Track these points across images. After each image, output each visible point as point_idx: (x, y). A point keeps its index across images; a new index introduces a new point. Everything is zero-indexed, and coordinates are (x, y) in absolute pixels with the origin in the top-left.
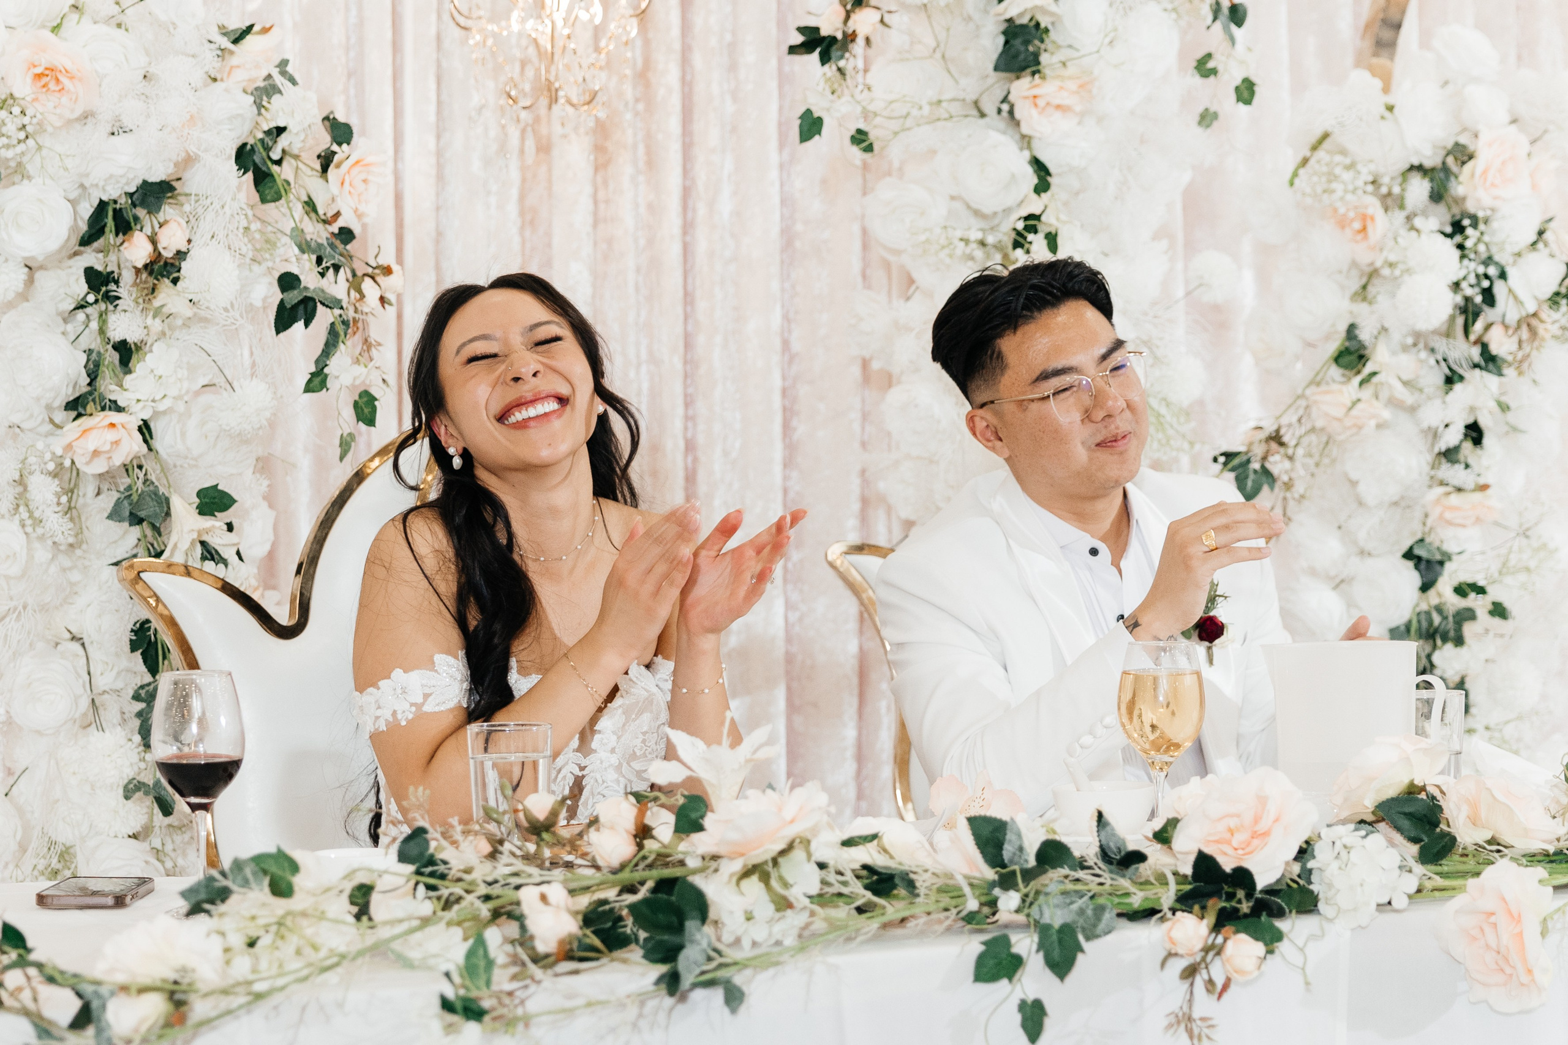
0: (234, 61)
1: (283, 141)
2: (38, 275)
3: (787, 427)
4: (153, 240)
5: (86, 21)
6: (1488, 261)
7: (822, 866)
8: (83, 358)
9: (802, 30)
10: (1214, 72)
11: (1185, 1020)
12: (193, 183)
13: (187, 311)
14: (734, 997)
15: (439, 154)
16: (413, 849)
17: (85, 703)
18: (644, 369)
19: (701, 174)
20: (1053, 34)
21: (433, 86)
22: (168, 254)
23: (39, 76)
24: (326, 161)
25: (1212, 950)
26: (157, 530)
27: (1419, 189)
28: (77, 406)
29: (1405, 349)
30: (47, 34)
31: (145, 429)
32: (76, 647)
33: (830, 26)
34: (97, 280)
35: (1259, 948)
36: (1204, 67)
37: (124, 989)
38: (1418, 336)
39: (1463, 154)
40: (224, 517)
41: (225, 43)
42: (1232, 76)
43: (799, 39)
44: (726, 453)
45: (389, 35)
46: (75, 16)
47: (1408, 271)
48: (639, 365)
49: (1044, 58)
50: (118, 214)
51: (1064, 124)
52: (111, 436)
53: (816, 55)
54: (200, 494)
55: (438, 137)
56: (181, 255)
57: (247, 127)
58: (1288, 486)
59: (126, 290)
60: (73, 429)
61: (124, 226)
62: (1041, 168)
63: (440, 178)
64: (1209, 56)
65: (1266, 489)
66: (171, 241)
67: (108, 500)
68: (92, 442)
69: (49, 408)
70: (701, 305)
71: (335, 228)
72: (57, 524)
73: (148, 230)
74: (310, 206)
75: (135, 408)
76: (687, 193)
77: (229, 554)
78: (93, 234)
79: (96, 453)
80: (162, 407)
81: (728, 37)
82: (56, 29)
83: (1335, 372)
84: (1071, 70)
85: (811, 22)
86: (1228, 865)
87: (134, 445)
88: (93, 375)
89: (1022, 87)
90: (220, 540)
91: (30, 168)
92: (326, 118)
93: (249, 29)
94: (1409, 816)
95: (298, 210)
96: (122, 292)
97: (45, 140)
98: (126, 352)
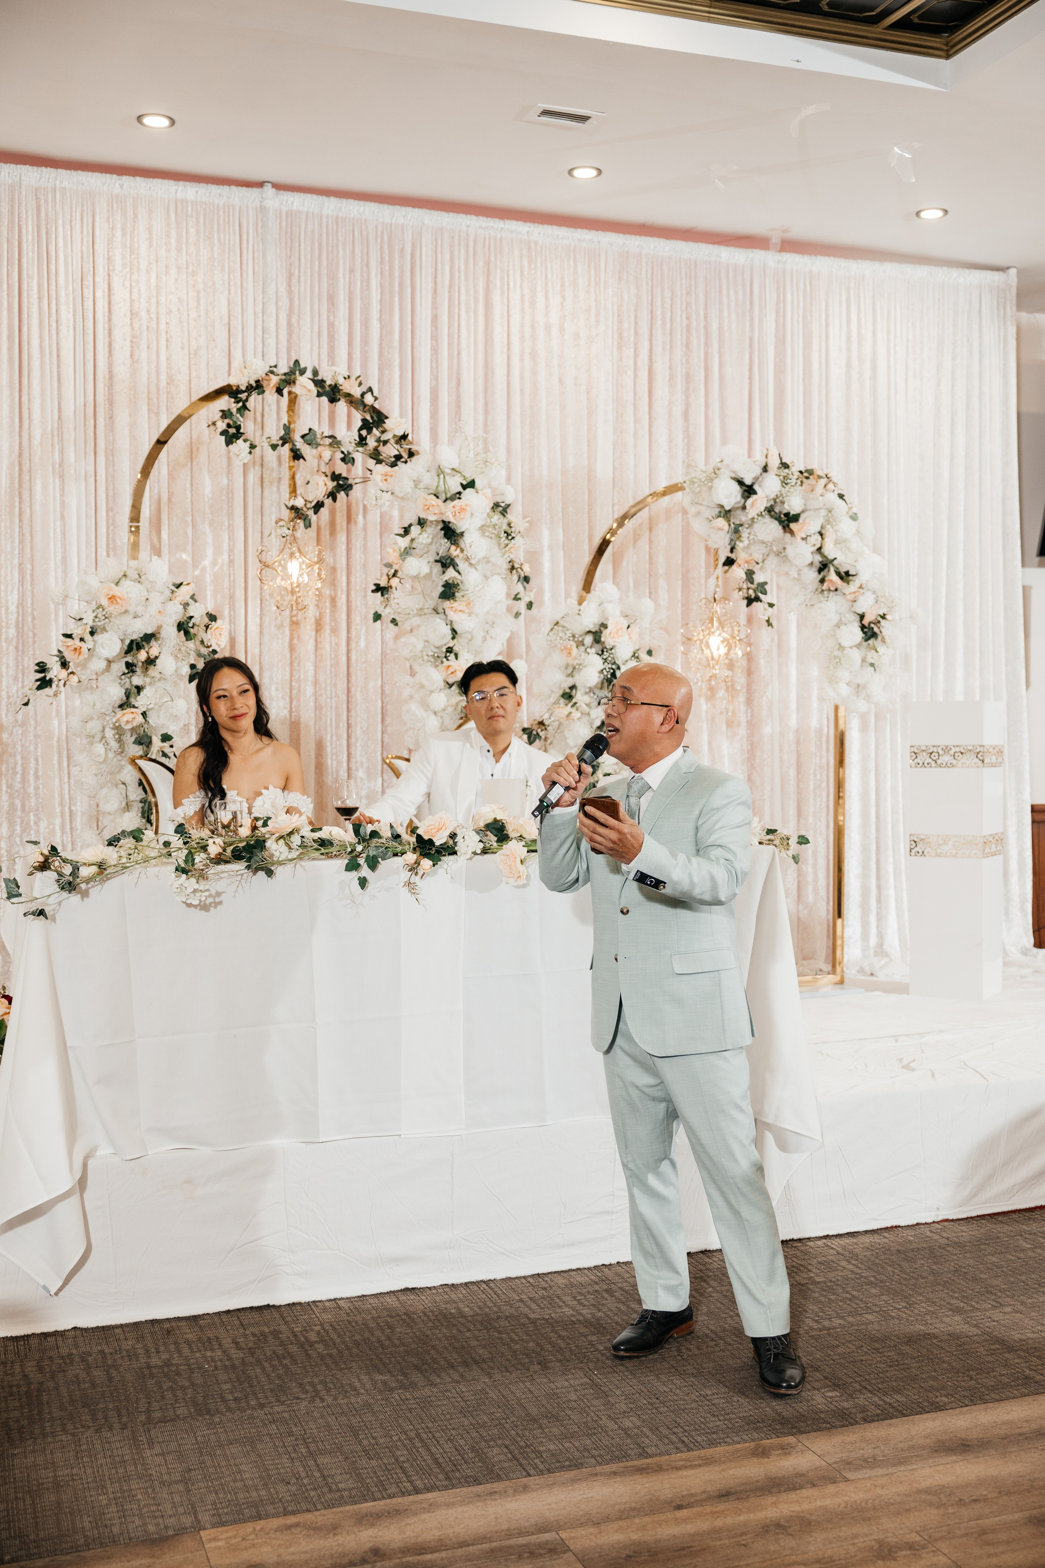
0: (176, 594)
1: (193, 620)
2: (112, 664)
3: (383, 720)
4: (148, 653)
5: (128, 580)
6: (614, 663)
7: (302, 837)
8: (124, 691)
9: (375, 585)
10: (520, 599)
11: (409, 884)
12: (163, 634)
13: (158, 676)
14: (270, 873)
15: (261, 626)
16: (180, 829)
17: (124, 804)
18: (333, 700)
19: (353, 634)
20: (461, 586)
21: (259, 602)
22: (152, 657)
23: (110, 598)
24: (207, 627)
25: (417, 863)
26: (148, 747)
27: (589, 639)
28: (121, 706)
29: (586, 693)
30: (113, 585)
31: (144, 714)
32: (123, 786)
33: (383, 583)
34: (130, 666)
35: (431, 863)
36: (516, 598)
37: (85, 864)
38: (590, 688)
39: (604, 626)
40: (170, 743)
41: (174, 589)
42: (526, 599)
43: (374, 588)
44: (361, 728)
45: (243, 585)
46: (124, 579)
47: (585, 666)
48: (331, 698)
49: (457, 594)
50: (138, 644)
51: (464, 616)
52: (132, 716)
53: (379, 594)
54: (162, 735)
55: (261, 619)
56: (156, 657)
57: (181, 616)
58: (546, 739)
59: (138, 670)
60: (120, 713)
61: (139, 647)
62: (454, 631)
63: (261, 632)
64: (518, 594)
65: (537, 740)
66: (154, 652)
67: (133, 739)
68: (125, 718)
69: (113, 707)
70: (353, 678)
71: (211, 650)
72: (114, 745)
73: (147, 649)
74: (202, 642)
75: (141, 707)
76: (349, 640)
77: (171, 755)
78: (129, 650)
79: (128, 722)
80: (150, 707)
81: (364, 586)
82: (117, 584)
83: (562, 701)
84: (465, 598)
85: (378, 582)
86: (426, 838)
87: (140, 719)
88: (128, 697)
89: (447, 604)
90: (168, 750)
91: (107, 629)
92: (207, 613)
93: (181, 584)
94: (494, 828)
95: (198, 643)
96: (138, 669)
97: (112, 619)
98: (139, 689)
